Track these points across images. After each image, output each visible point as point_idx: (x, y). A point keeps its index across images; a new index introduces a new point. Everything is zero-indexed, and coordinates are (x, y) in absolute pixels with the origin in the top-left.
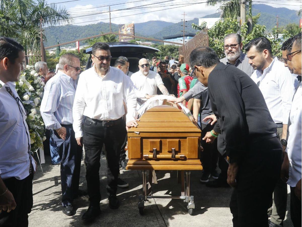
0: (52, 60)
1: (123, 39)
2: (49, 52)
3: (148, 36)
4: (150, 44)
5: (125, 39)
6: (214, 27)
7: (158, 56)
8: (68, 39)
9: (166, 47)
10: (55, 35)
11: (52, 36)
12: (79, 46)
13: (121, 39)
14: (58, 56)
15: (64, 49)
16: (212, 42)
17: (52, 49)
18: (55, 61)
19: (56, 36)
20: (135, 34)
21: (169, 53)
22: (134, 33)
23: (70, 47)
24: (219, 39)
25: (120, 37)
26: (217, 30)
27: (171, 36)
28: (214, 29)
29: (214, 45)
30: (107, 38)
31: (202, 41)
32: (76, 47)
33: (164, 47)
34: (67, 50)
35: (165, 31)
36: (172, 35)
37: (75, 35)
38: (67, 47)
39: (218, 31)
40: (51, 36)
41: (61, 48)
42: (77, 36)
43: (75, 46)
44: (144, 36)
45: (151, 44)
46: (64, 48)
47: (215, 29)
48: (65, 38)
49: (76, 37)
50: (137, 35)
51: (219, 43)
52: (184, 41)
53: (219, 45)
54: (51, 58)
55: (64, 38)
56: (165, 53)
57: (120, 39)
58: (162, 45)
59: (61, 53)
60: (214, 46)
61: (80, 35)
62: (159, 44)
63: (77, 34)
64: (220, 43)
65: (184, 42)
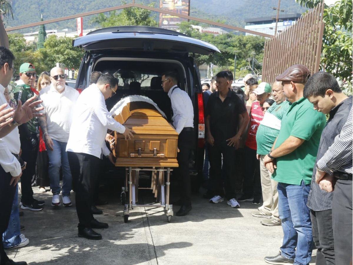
0: (29, 53)
1: (167, 19)
2: (25, 38)
3: (216, 16)
4: (217, 33)
5: (172, 20)
6: (340, 3)
7: (230, 58)
8: (64, 13)
9: (247, 41)
10: (39, 4)
11: (33, 6)
12: (82, 29)
13: (163, 19)
14: (41, 48)
15: (54, 33)
16: (331, 34)
17: (33, 32)
18: (34, 57)
19: (40, 6)
20: (191, 11)
21: (253, 52)
22: (189, 8)
23: (66, 30)
24: (346, 28)
25: (162, 15)
26: (345, 11)
27: (262, 17)
28: (339, 6)
29: (335, 41)
30: (133, 16)
31: (310, 31)
32: (77, 30)
33: (245, 41)
34: (59, 36)
35: (250, 6)
36: (264, 16)
37: (77, 5)
38: (60, 30)
39: (347, 12)
40: (31, 5)
41: (47, 31)
42: (80, 8)
43: (75, 29)
44: (209, 16)
45: (219, 32)
46: (55, 31)
47: (341, 7)
48: (57, 12)
49: (78, 10)
50: (196, 12)
51: (344, 38)
52: (276, 29)
53: (344, 41)
54: (27, 50)
55: (55, 11)
56: (244, 52)
57: (161, 19)
58: (240, 37)
59: (47, 41)
60: (333, 43)
61: (85, 6)
62: (236, 33)
63: (80, 4)
64: (346, 38)
65: (276, 32)
